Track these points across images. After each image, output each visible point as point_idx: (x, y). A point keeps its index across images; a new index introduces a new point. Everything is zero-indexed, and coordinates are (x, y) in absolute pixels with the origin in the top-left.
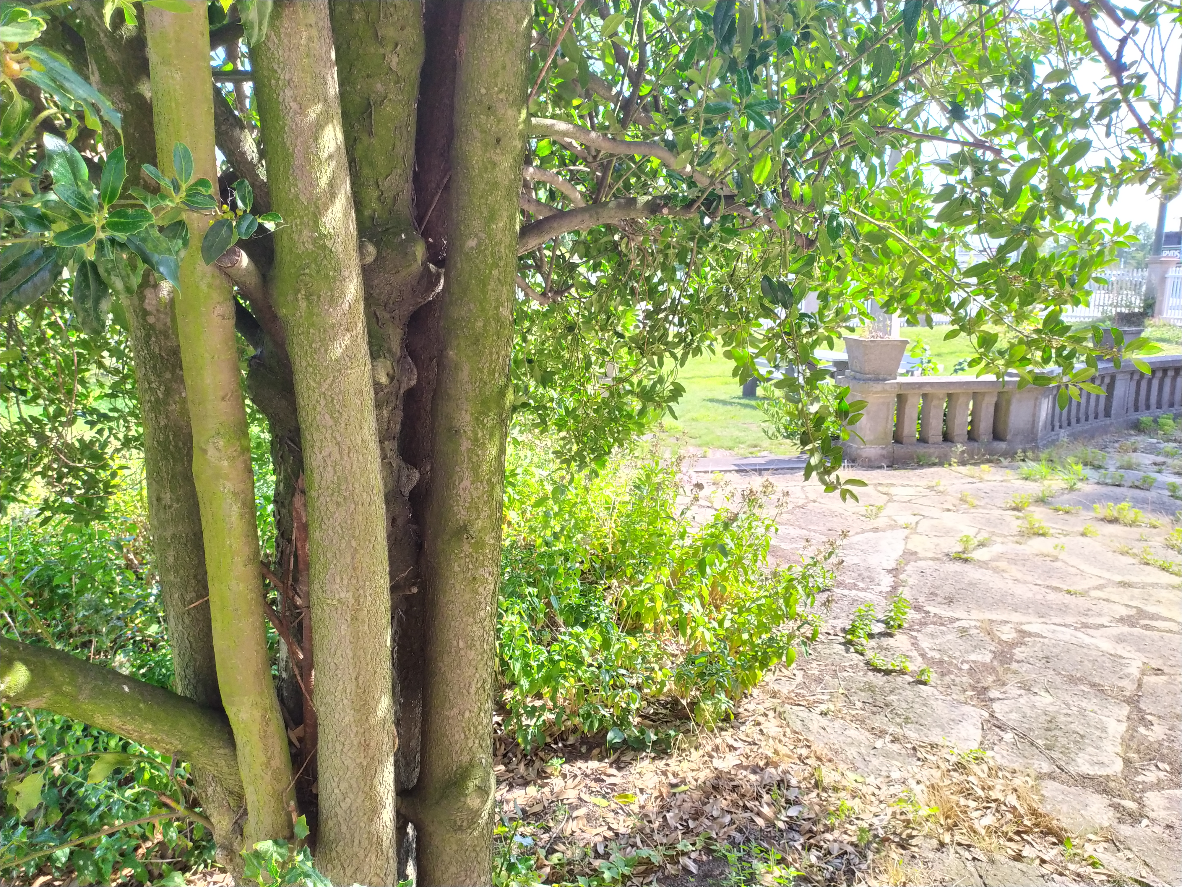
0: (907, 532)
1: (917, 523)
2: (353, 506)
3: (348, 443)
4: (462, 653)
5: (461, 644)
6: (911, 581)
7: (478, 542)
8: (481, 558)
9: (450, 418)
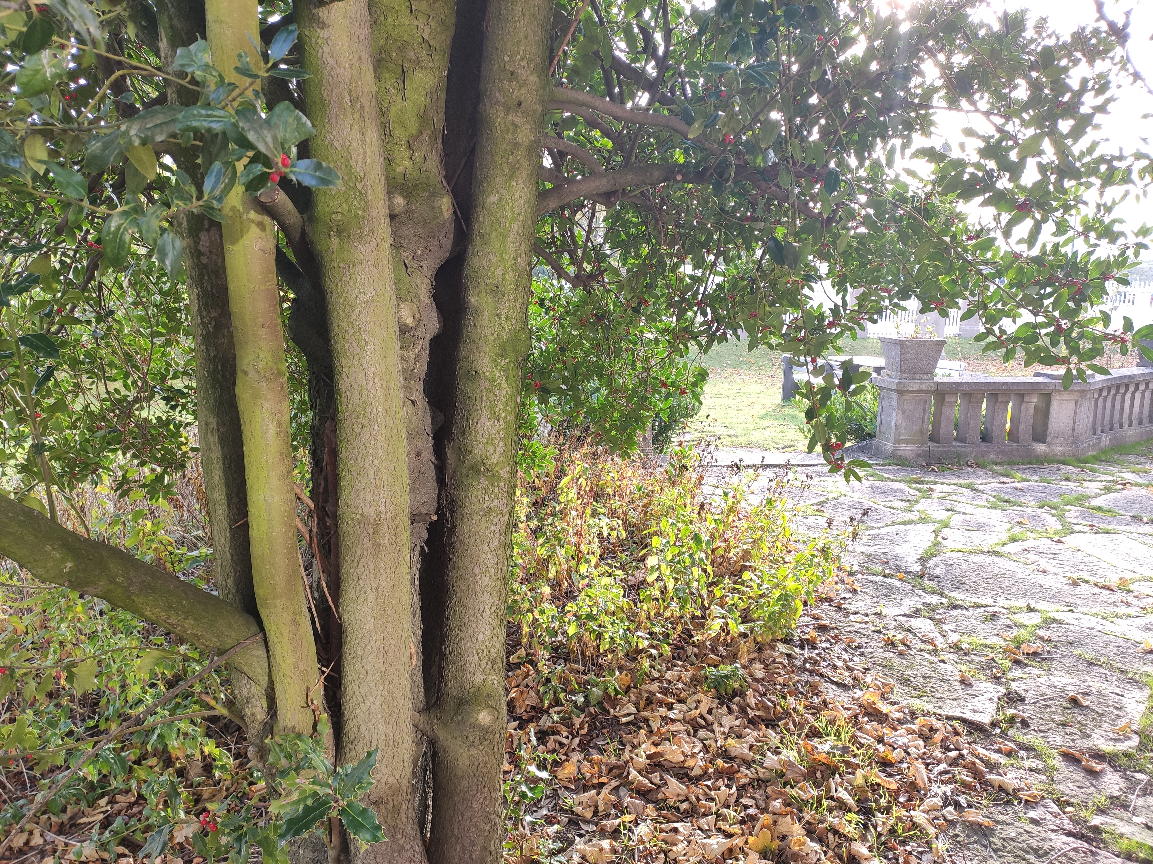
0: (938, 525)
1: (950, 518)
3: (373, 369)
4: (477, 579)
7: (494, 475)
8: (497, 490)
9: (470, 360)
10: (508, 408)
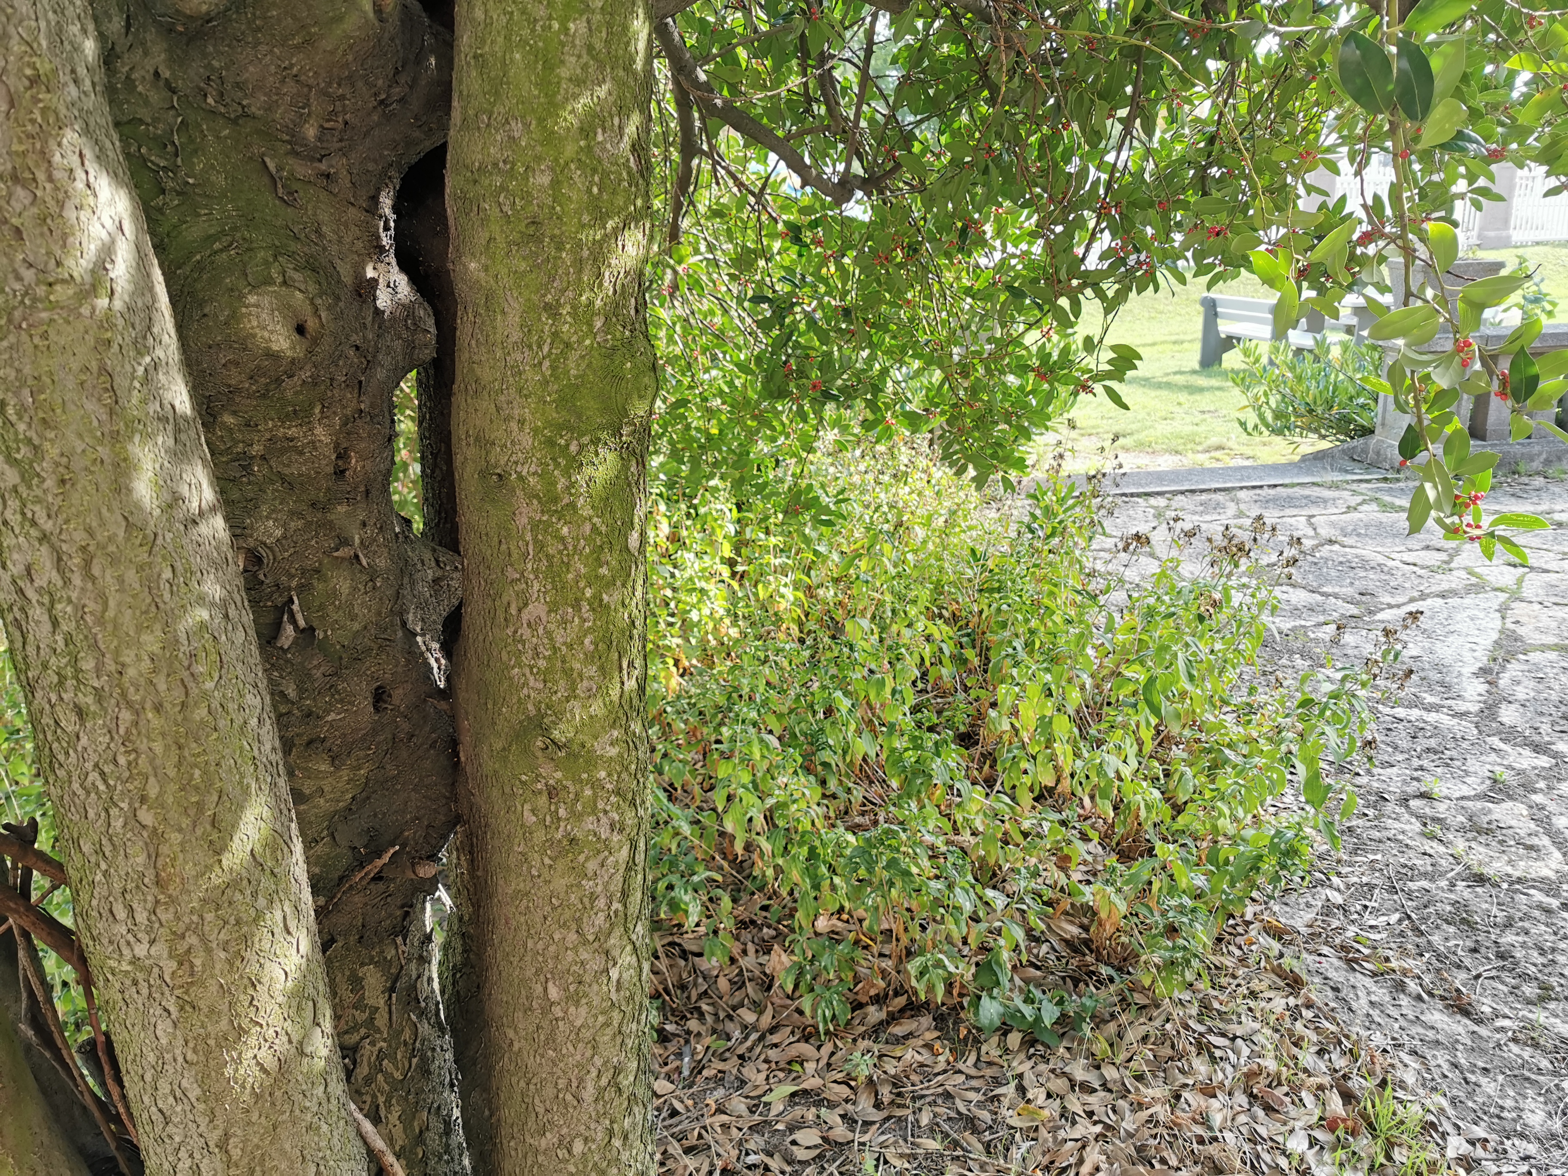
0: (1503, 597)
1: (1520, 581)
2: (126, 716)
3: (80, 537)
4: (558, 1011)
5: (554, 993)
6: (1521, 693)
7: (576, 756)
8: (588, 792)
9: (484, 442)
10: (604, 571)
